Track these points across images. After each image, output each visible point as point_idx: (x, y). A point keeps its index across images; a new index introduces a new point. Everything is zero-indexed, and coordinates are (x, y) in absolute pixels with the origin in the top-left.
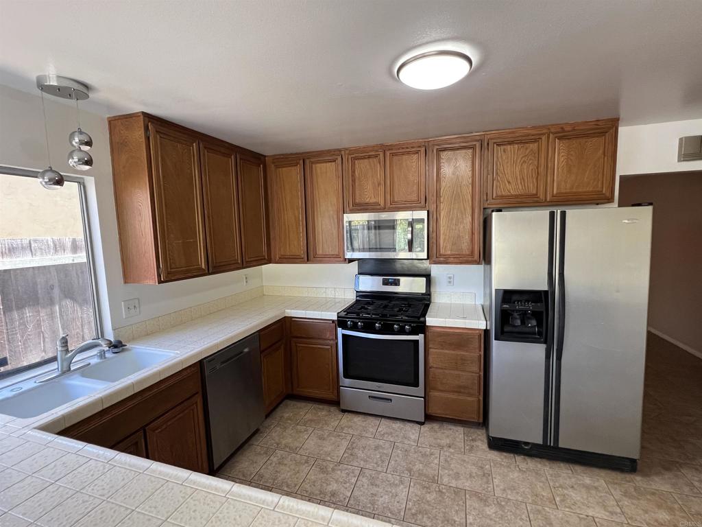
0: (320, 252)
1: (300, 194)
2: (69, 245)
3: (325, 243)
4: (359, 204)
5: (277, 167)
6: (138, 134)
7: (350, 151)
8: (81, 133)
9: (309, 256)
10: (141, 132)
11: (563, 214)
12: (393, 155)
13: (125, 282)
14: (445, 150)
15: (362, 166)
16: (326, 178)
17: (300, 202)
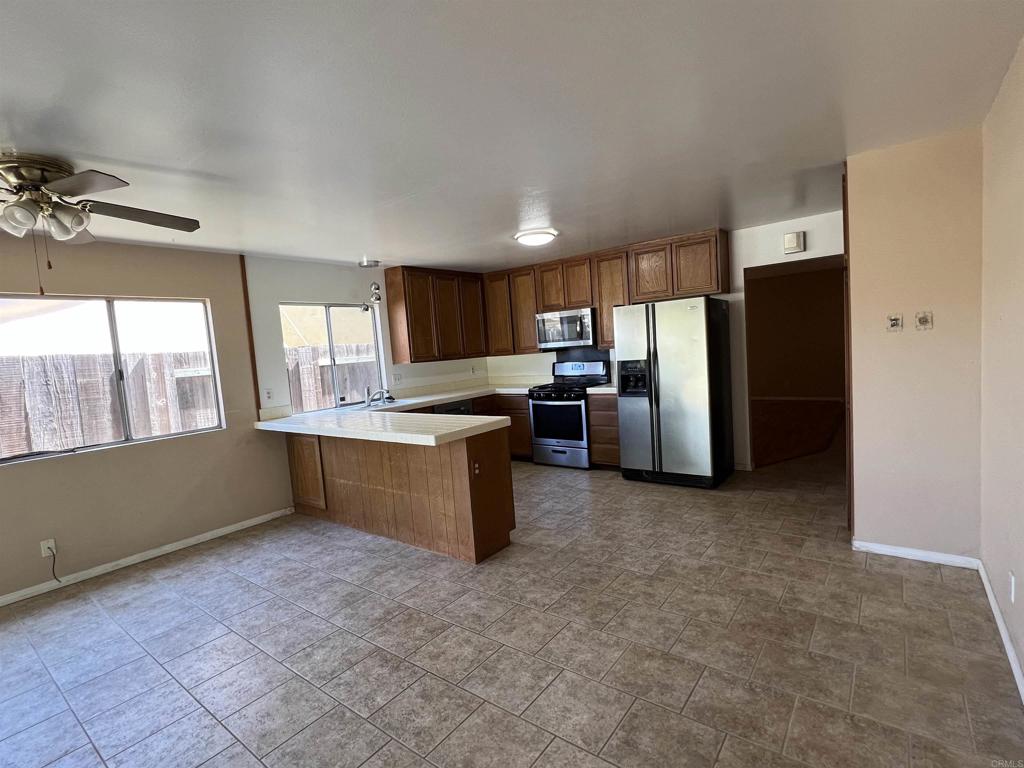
0: (522, 345)
1: (507, 301)
2: (354, 349)
3: (526, 336)
4: (548, 306)
5: (491, 281)
6: (399, 278)
7: (541, 266)
8: (375, 284)
9: (515, 350)
10: (401, 277)
11: (653, 306)
12: (567, 267)
13: (394, 363)
14: (603, 260)
15: (548, 276)
16: (525, 286)
17: (508, 308)
